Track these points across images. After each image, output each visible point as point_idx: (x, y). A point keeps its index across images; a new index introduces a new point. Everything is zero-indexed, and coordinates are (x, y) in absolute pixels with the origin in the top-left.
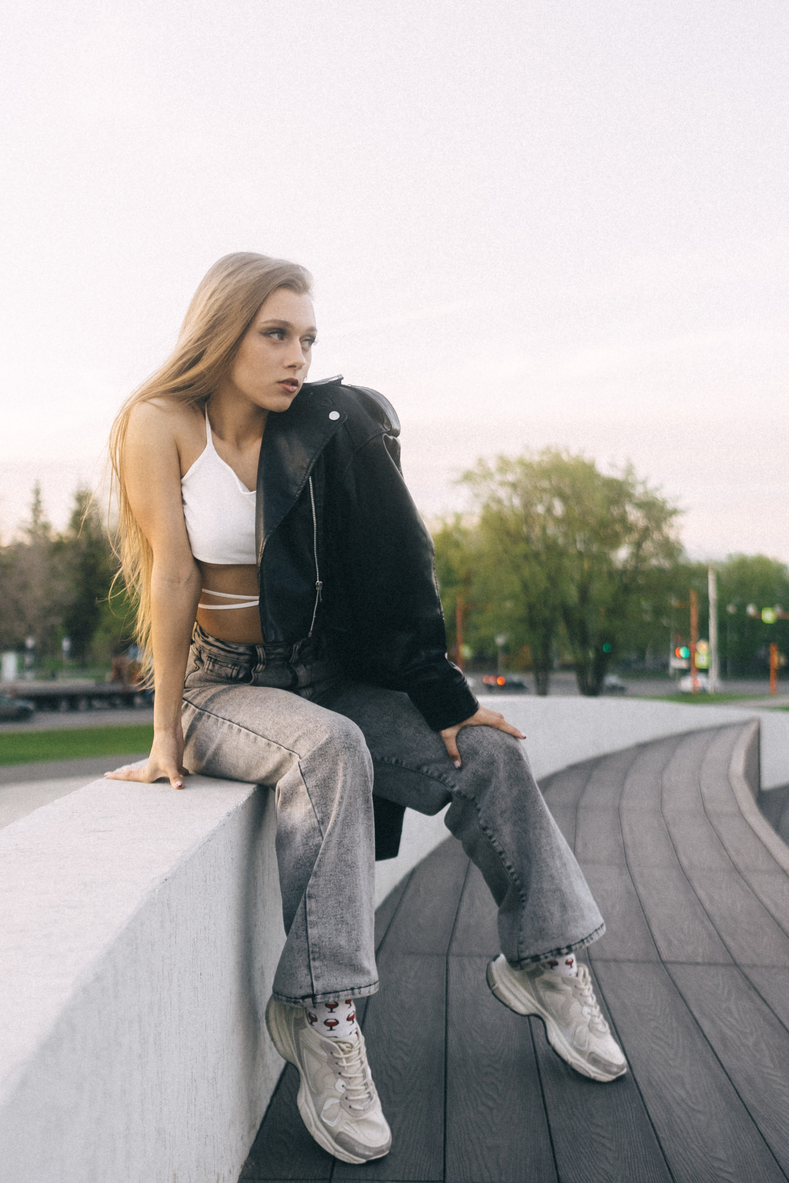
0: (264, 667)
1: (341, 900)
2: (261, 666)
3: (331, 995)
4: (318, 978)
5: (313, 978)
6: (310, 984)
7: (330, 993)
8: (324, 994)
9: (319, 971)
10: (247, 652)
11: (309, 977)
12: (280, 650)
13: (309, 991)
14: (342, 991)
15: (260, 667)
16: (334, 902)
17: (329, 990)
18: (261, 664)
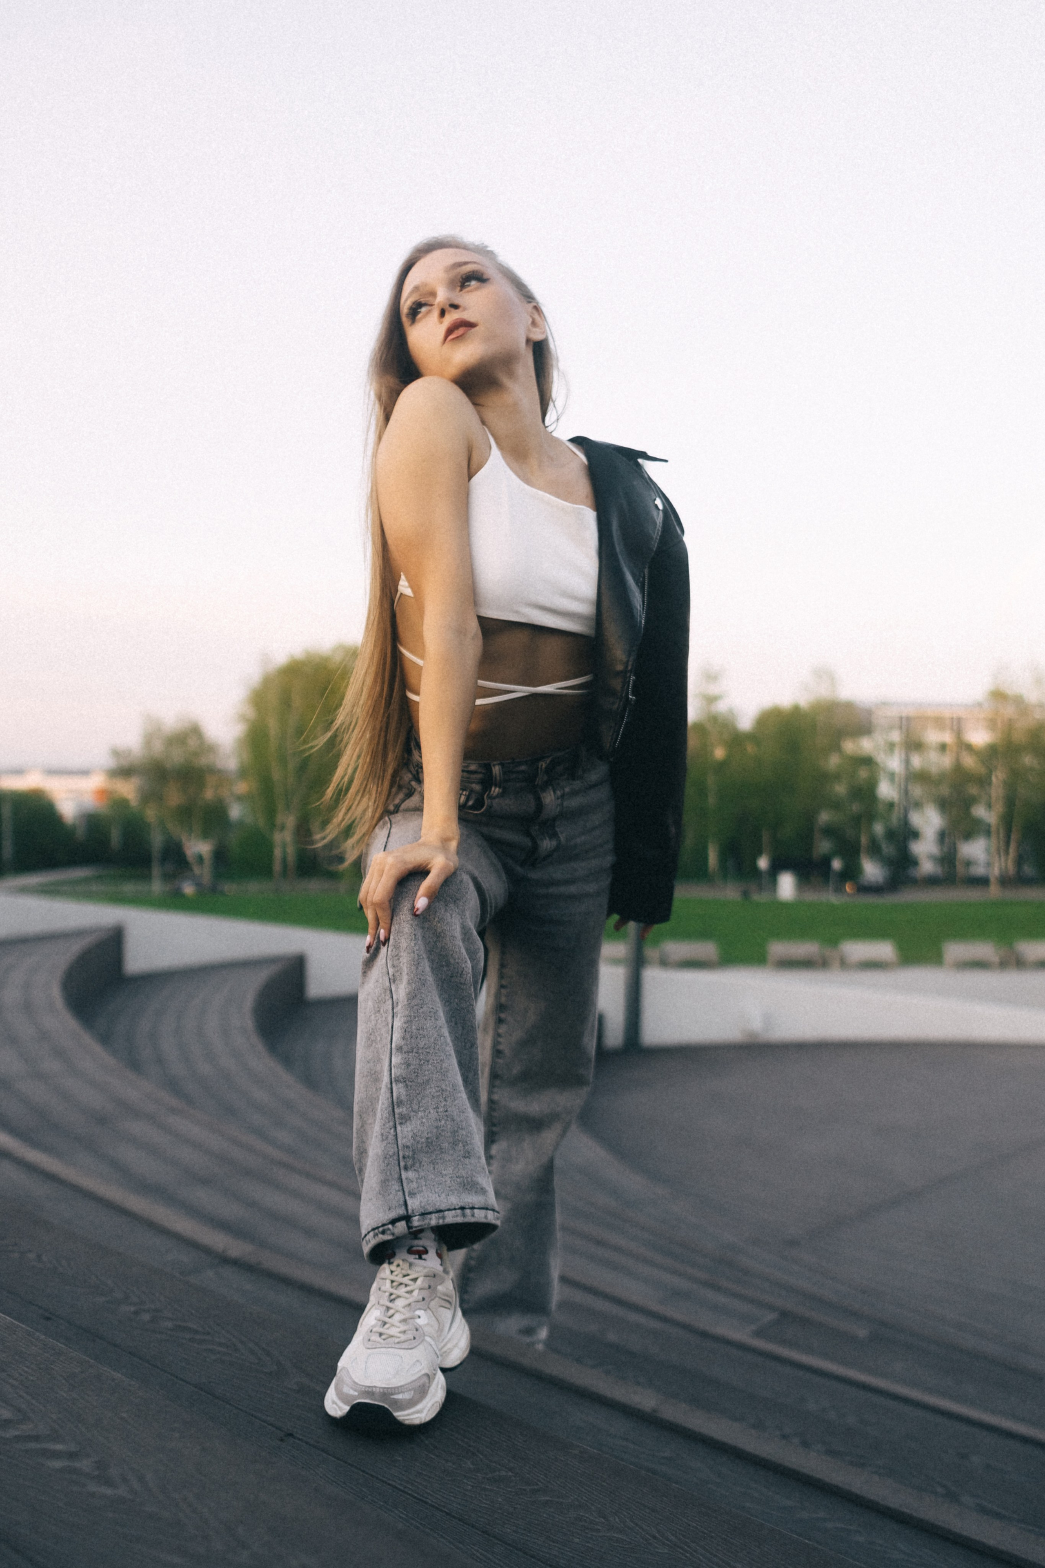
0: (501, 790)
1: (444, 1087)
2: (497, 789)
3: (433, 1216)
4: (412, 1194)
5: (407, 1194)
6: (402, 1202)
7: (430, 1213)
8: (423, 1214)
9: (414, 1185)
10: (479, 770)
11: (400, 1193)
12: (523, 768)
13: (402, 1211)
14: (449, 1210)
15: (496, 791)
16: (434, 1090)
17: (430, 1209)
18: (496, 786)
